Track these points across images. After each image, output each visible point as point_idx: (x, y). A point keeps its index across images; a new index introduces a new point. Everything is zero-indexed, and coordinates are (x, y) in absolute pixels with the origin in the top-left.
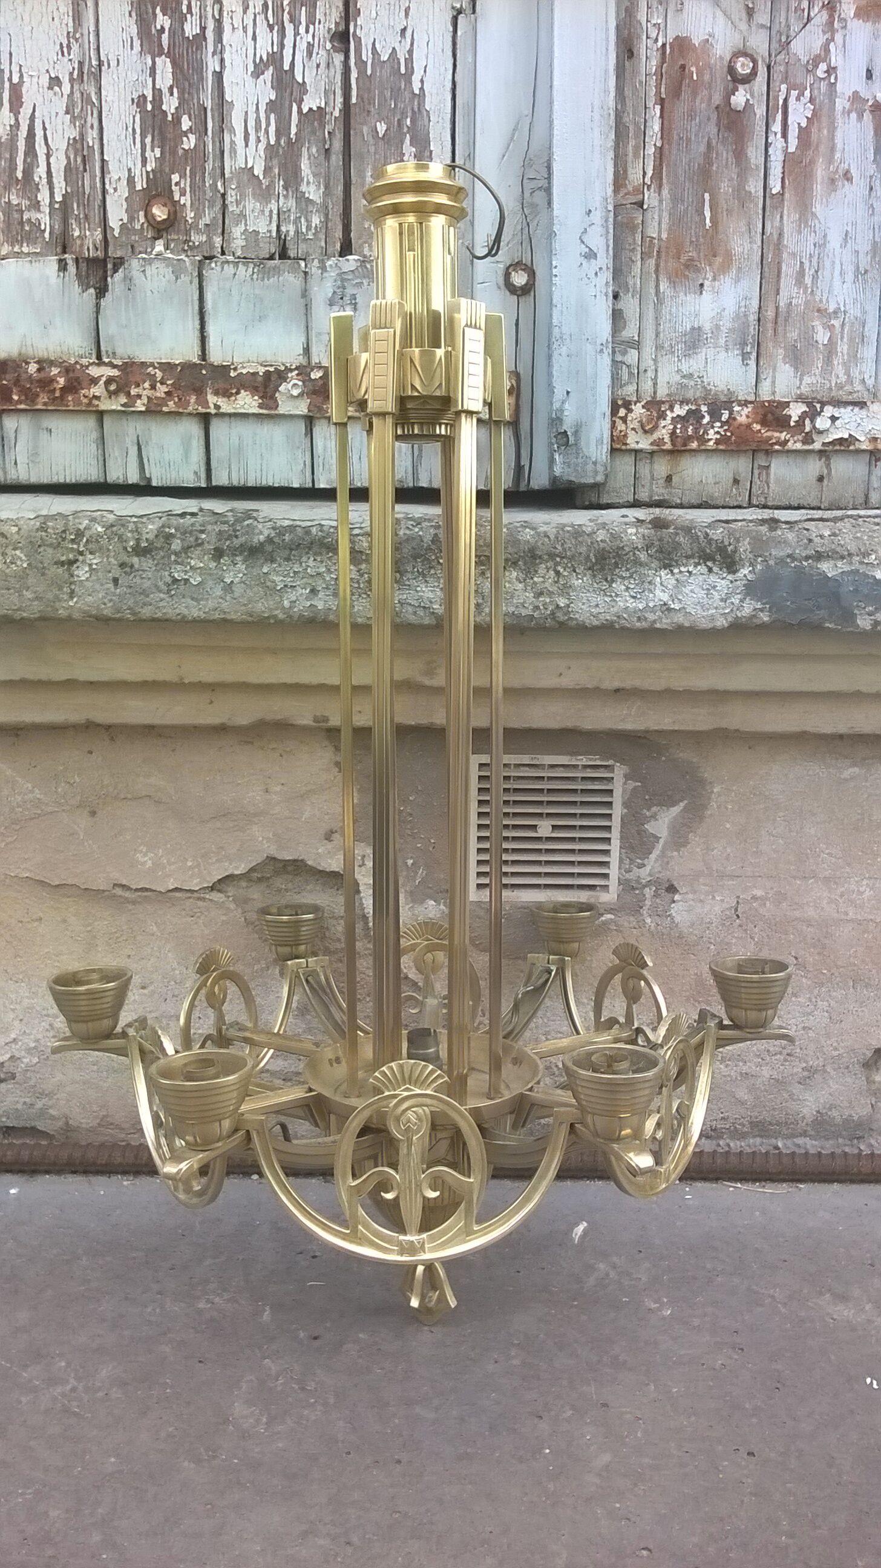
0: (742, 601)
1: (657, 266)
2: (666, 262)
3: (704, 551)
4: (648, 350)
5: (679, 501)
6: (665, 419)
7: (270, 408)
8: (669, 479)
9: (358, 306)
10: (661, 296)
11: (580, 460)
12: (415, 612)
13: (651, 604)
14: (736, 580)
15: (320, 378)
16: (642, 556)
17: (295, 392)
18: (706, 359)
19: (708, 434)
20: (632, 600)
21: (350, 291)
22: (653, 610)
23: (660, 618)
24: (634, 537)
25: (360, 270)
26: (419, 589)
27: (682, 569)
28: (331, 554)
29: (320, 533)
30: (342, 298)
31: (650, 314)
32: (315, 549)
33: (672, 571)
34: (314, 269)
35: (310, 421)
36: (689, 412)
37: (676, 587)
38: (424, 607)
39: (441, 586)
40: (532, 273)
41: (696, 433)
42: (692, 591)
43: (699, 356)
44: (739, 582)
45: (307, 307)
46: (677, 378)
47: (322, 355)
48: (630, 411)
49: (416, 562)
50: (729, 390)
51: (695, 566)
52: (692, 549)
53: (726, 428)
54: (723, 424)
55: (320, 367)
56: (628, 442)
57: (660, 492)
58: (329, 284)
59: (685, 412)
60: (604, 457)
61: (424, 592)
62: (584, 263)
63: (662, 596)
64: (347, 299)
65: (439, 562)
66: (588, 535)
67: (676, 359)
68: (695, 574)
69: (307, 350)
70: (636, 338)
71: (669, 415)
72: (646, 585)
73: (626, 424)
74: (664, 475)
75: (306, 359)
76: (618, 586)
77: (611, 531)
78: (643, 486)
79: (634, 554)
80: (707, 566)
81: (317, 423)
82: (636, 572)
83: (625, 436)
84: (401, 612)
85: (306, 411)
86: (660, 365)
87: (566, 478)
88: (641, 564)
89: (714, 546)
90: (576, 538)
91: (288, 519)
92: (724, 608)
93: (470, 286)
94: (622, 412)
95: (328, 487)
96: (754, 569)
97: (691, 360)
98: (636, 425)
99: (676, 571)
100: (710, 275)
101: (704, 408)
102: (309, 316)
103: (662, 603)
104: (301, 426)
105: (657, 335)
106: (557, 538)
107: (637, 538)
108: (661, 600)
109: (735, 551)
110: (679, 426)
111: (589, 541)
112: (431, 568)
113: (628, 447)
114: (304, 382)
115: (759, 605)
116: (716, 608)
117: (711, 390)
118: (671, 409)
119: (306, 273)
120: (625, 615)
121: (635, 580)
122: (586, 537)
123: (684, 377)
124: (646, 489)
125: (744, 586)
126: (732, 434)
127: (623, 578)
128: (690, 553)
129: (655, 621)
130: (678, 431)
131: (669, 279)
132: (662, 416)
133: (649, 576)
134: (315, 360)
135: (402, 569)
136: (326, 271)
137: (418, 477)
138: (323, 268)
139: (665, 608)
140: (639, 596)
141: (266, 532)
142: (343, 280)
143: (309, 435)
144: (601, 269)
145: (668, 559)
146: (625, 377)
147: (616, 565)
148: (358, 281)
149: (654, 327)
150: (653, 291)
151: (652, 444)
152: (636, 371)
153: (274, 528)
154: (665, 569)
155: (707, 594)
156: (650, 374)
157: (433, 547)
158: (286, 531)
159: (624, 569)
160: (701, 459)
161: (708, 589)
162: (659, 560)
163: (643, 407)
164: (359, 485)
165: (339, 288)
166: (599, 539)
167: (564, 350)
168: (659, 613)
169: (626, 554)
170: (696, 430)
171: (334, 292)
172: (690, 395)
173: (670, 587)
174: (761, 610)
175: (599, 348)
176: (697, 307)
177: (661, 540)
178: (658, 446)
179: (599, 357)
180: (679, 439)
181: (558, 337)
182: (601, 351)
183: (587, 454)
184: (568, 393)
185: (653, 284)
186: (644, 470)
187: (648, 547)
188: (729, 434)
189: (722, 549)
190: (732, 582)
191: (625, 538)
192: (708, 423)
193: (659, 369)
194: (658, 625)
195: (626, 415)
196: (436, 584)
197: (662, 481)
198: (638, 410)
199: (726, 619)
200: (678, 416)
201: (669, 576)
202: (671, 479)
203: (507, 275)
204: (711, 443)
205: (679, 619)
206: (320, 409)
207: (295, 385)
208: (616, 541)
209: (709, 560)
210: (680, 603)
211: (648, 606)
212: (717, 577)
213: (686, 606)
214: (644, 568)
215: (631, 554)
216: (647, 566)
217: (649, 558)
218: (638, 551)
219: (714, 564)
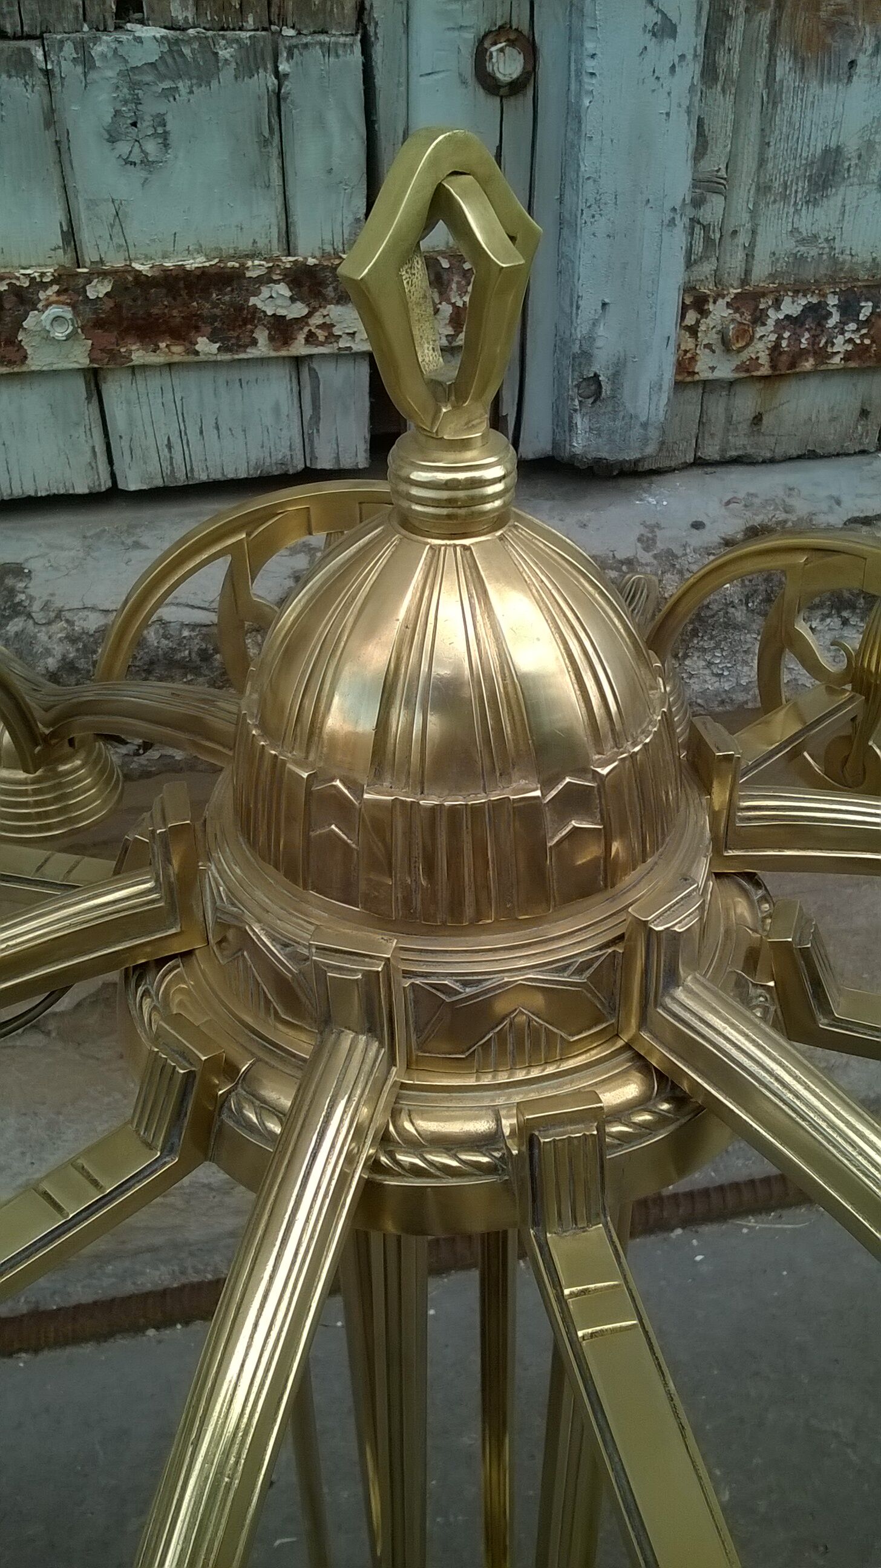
1: (775, 25)
2: (793, 17)
3: (839, 597)
4: (743, 194)
5: (769, 455)
6: (764, 324)
7: (10, 363)
8: (758, 419)
9: (173, 139)
10: (777, 87)
11: (618, 423)
13: (744, 682)
15: (107, 294)
16: (738, 614)
17: (60, 333)
18: (844, 206)
19: (833, 344)
20: (714, 679)
21: (151, 107)
23: (755, 697)
25: (169, 60)
28: (189, 677)
29: (164, 642)
30: (134, 124)
31: (753, 124)
32: (159, 671)
34: (66, 63)
35: (94, 378)
36: (809, 309)
40: (530, 49)
41: (813, 345)
43: (831, 202)
45: (61, 148)
46: (790, 244)
47: (103, 247)
48: (704, 313)
50: (874, 259)
52: (820, 594)
53: (864, 331)
54: (861, 325)
55: (104, 274)
56: (696, 370)
57: (740, 443)
58: (104, 97)
59: (801, 308)
60: (661, 413)
62: (652, 44)
64: (146, 126)
67: (792, 210)
68: (820, 631)
69: (70, 236)
70: (723, 173)
71: (773, 316)
72: (740, 656)
73: (697, 338)
74: (750, 414)
75: (71, 254)
76: (695, 663)
78: (712, 435)
79: (726, 613)
81: (110, 378)
82: (725, 639)
83: (693, 359)
85: (88, 362)
86: (762, 221)
87: (593, 454)
88: (736, 627)
91: (93, 609)
93: (403, 80)
94: (691, 317)
95: (145, 487)
97: (817, 210)
98: (713, 338)
100: (869, 44)
101: (832, 300)
102: (65, 156)
104: (79, 386)
105: (762, 162)
110: (786, 335)
113: (697, 377)
114: (74, 306)
117: (844, 262)
118: (777, 304)
119: (47, 73)
120: (699, 701)
121: (722, 650)
123: (802, 241)
124: (717, 441)
126: (873, 342)
127: (704, 650)
128: (816, 600)
129: (746, 702)
130: (784, 343)
131: (795, 54)
132: (759, 319)
134: (90, 255)
136: (93, 67)
137: (312, 452)
138: (86, 61)
140: (725, 673)
141: (58, 650)
142: (133, 86)
143: (95, 398)
144: (682, 57)
146: (699, 248)
147: (695, 633)
148: (167, 84)
149: (757, 148)
150: (760, 78)
151: (737, 369)
152: (718, 236)
153: (72, 639)
156: (743, 238)
158: (96, 643)
159: (706, 638)
160: (813, 383)
163: (729, 305)
164: (204, 477)
165: (126, 102)
167: (601, 225)
169: (713, 616)
170: (815, 338)
171: (117, 113)
172: (808, 274)
175: (668, 216)
176: (840, 108)
178: (747, 371)
179: (666, 235)
180: (784, 358)
181: (591, 201)
182: (672, 222)
183: (632, 411)
184: (604, 305)
185: (762, 64)
186: (717, 408)
187: (747, 598)
188: (867, 342)
192: (835, 327)
193: (760, 229)
195: (698, 322)
197: (744, 427)
198: (719, 311)
200: (787, 317)
202: (761, 420)
203: (481, 56)
204: (837, 360)
206: (113, 355)
207: (56, 318)
209: (846, 609)
210: (790, 673)
211: (738, 684)
212: (854, 631)
213: (798, 677)
214: (740, 631)
215: (721, 613)
216: (745, 628)
217: (750, 615)
218: (733, 607)
219: (853, 612)
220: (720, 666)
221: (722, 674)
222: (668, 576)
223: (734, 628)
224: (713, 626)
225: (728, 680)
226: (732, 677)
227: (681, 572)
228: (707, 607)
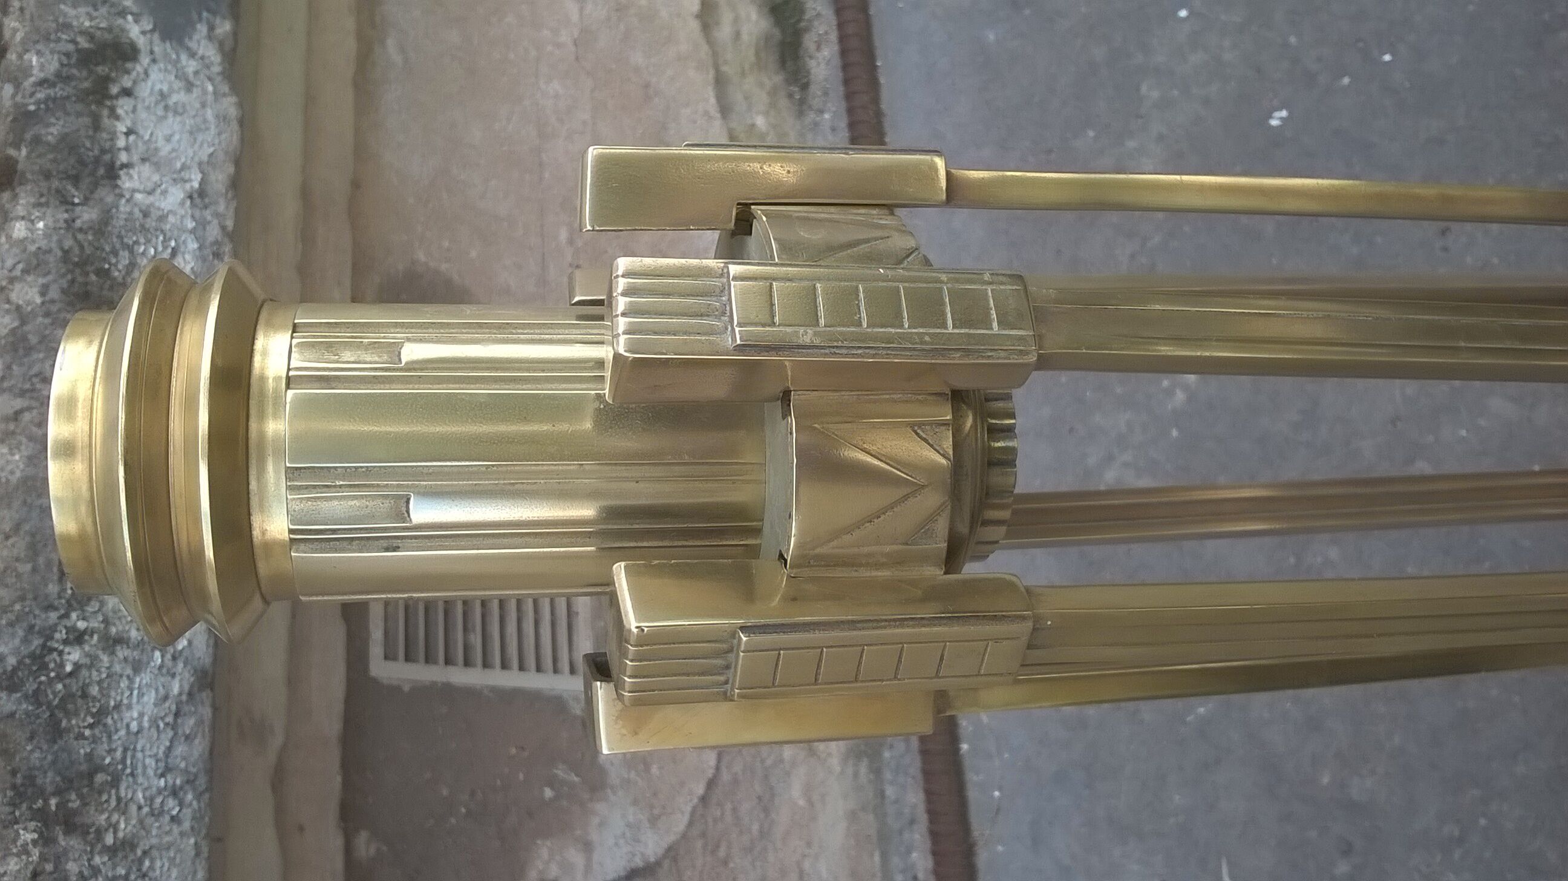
0: (192, 55)
3: (87, 93)
12: (187, 737)
13: (190, 224)
14: (152, 52)
16: (86, 217)
22: (202, 224)
23: (217, 215)
24: (41, 225)
26: (134, 726)
27: (121, 143)
33: (124, 166)
37: (157, 166)
38: (177, 715)
39: (129, 671)
42: (168, 139)
44: (156, 49)
49: (68, 730)
51: (118, 118)
52: (79, 115)
61: (141, 715)
63: (173, 199)
65: (71, 674)
66: (23, 322)
68: (134, 123)
72: (150, 223)
77: (17, 272)
79: (81, 230)
80: (117, 97)
82: (120, 237)
84: (186, 771)
88: (104, 222)
89: (75, 71)
90: (29, 350)
92: (205, 92)
96: (132, 14)
99: (123, 157)
103: (188, 202)
106: (22, 393)
107: (40, 219)
108: (182, 204)
109: (91, 37)
111: (40, 319)
112: (85, 695)
115: (202, 29)
116: (204, 105)
121: (136, 243)
122: (27, 328)
125: (163, 39)
128: (86, 120)
129: (223, 228)
133: (131, 213)
135: (84, 767)
139: (198, 201)
140: (173, 244)
145: (95, 170)
154: (117, 177)
155: (176, 113)
157: (30, 687)
159: (114, 261)
161: (166, 108)
162: (96, 185)
166: (38, 300)
168: (208, 214)
169: (82, 247)
173: (156, 178)
174: (211, 28)
177: (47, 176)
187: (66, 202)
189: (86, 59)
190: (154, 61)
191: (43, 244)
194: (230, 224)
196: (124, 683)
199: (224, 95)
201: (134, 172)
205: (219, 179)
208: (47, 263)
209: (107, 88)
210: (189, 168)
211: (193, 231)
212: (143, 84)
213: (197, 159)
214: (112, 218)
215: (80, 236)
216: (109, 211)
217: (91, 203)
218: (73, 221)
219: (114, 81)
220: (160, 248)
221: (173, 249)
222: (13, 296)
223: (107, 224)
224: (97, 249)
225: (184, 242)
226: (179, 237)
227: (12, 280)
228: (66, 252)
